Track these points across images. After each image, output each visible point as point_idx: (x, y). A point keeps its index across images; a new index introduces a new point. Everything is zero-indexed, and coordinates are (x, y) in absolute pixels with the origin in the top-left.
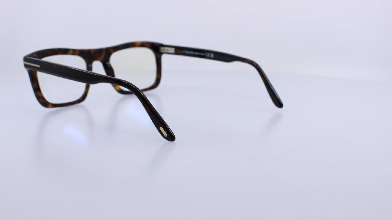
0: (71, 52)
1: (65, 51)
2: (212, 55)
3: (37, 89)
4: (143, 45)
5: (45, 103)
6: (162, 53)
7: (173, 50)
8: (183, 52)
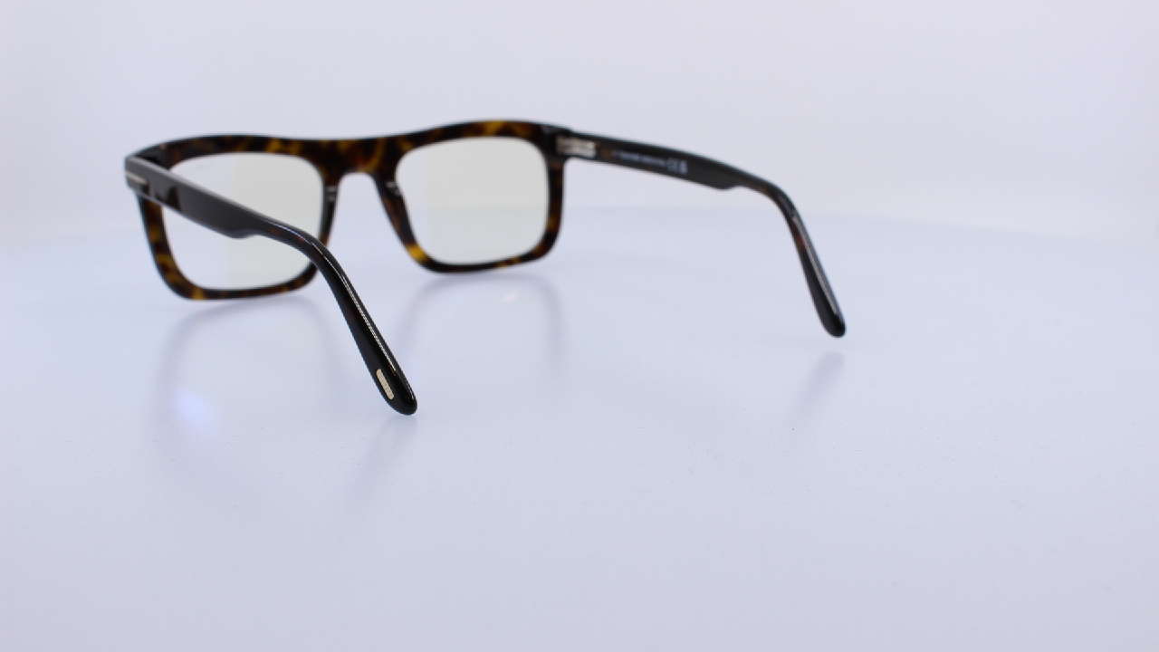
0: (275, 146)
1: (257, 144)
2: (683, 168)
3: (160, 247)
4: (508, 130)
5: (183, 287)
6: (565, 157)
7: (589, 148)
8: (614, 153)
